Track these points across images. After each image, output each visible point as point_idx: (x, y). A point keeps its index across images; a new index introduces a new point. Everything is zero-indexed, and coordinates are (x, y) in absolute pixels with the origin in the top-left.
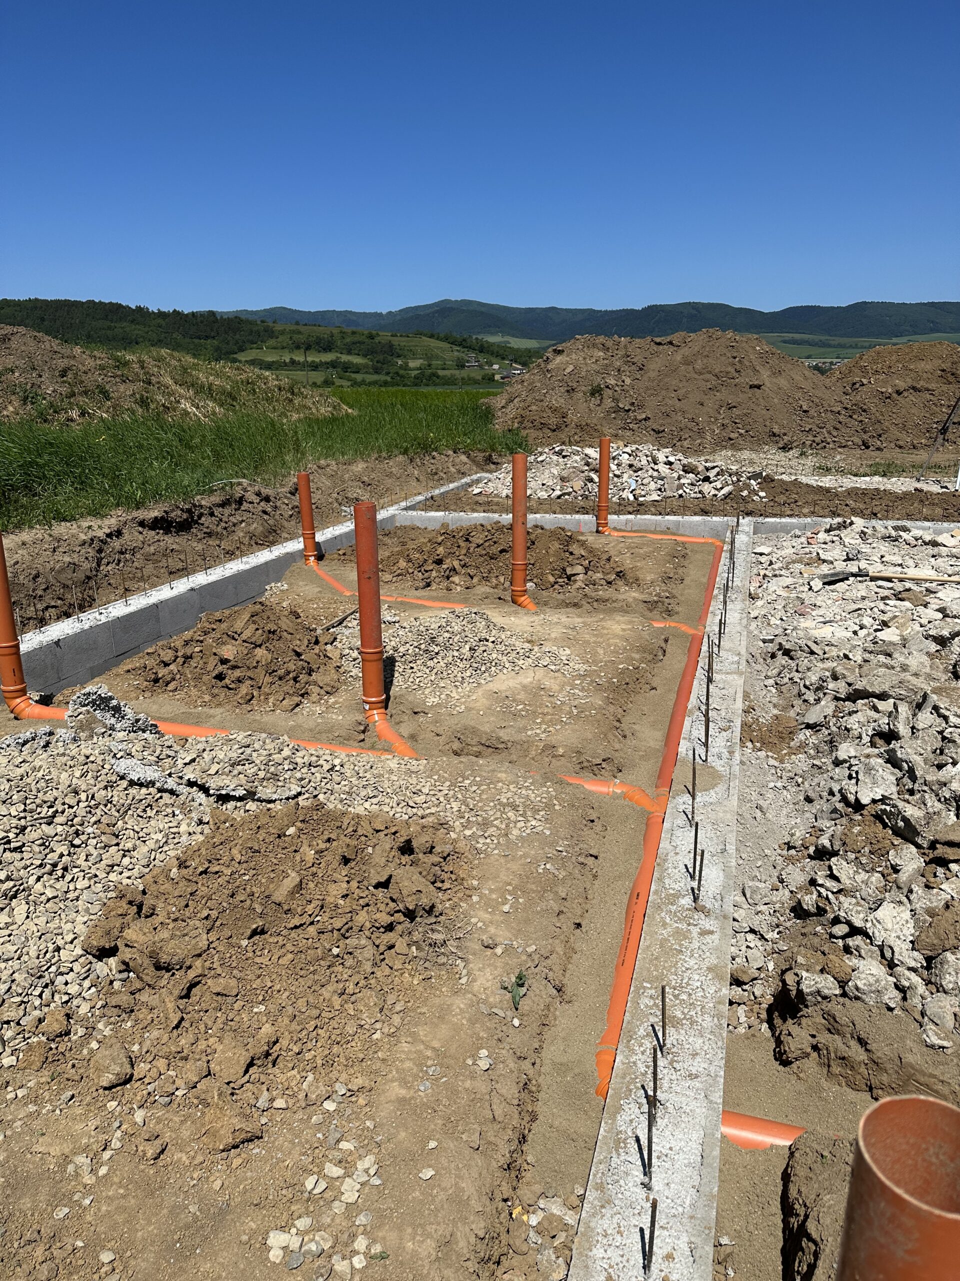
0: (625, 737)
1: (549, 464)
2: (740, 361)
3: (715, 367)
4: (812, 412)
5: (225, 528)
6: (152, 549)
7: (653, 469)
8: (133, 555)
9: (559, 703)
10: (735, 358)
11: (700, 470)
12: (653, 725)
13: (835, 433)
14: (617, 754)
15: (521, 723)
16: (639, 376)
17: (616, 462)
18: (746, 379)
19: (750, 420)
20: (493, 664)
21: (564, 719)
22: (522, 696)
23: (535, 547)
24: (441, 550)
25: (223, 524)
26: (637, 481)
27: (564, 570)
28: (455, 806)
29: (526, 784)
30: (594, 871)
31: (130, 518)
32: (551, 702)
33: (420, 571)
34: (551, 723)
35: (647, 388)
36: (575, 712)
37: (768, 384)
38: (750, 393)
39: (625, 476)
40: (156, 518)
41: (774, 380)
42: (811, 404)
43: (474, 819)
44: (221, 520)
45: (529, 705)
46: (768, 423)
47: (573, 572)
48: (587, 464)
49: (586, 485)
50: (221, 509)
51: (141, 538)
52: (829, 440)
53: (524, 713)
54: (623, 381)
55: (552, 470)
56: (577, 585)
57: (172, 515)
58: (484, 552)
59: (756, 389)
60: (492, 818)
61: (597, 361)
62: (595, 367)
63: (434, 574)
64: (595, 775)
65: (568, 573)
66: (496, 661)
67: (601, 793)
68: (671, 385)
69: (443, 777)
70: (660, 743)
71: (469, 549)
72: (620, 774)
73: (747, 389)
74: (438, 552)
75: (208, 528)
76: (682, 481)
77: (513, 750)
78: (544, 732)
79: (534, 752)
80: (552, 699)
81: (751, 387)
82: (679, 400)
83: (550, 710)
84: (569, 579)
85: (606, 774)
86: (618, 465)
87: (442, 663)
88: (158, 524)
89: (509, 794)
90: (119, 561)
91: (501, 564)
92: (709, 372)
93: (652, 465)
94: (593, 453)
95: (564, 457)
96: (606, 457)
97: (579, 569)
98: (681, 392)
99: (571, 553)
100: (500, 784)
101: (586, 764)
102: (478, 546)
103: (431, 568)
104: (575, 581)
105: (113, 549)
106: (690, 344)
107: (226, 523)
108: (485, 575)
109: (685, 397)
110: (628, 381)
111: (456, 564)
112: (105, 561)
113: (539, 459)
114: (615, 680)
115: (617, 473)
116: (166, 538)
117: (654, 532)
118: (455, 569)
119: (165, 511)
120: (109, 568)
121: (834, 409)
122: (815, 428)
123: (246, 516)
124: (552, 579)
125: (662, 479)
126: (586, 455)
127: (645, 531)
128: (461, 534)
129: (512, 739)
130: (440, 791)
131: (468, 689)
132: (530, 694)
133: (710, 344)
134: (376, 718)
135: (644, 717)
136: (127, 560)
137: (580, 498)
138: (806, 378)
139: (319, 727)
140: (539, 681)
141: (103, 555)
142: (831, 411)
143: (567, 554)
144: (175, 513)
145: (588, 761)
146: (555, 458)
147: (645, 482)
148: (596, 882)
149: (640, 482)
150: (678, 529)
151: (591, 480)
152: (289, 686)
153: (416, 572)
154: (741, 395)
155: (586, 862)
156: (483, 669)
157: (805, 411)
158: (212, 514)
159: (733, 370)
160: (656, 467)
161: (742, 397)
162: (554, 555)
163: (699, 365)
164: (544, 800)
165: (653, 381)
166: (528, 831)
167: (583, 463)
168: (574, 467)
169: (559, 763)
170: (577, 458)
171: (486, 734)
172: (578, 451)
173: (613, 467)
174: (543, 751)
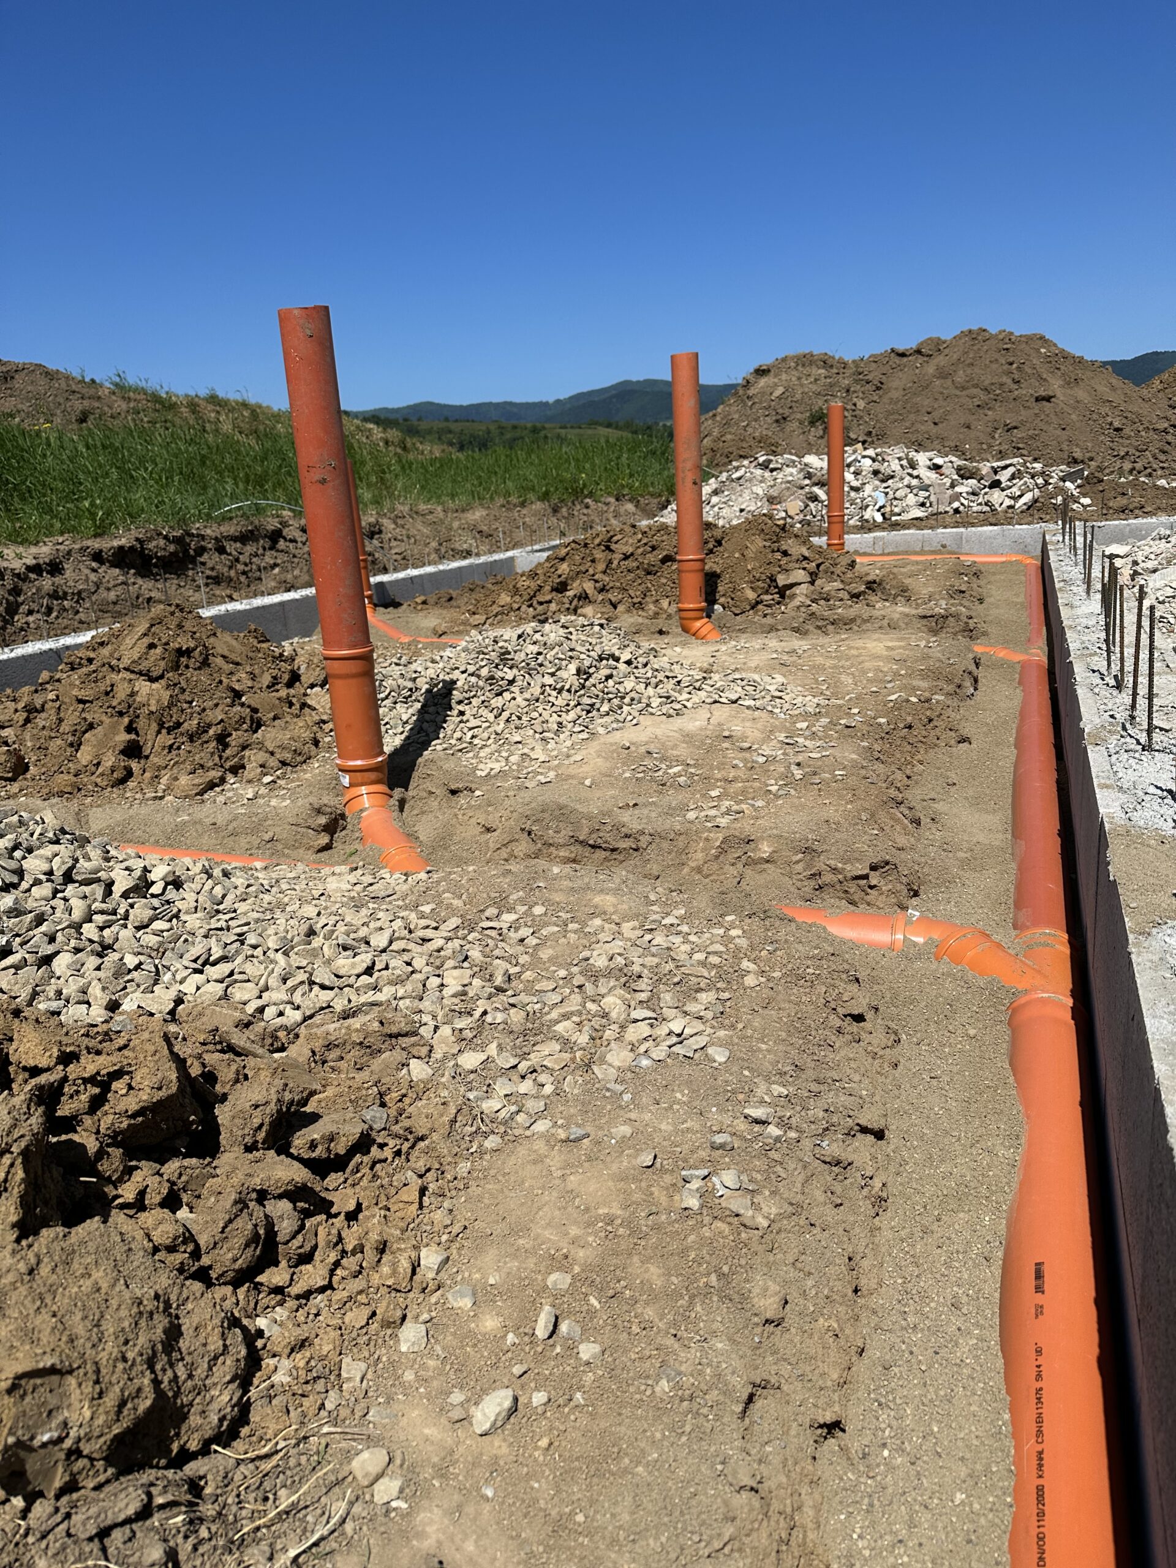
0: (917, 822)
1: (750, 480)
2: (1018, 368)
3: (983, 378)
4: (1127, 431)
5: (244, 573)
6: (112, 595)
7: (910, 475)
8: (77, 602)
9: (762, 760)
10: (1011, 364)
11: (984, 473)
12: (976, 803)
13: (1162, 457)
14: (903, 855)
15: (673, 798)
16: (876, 398)
17: (852, 469)
18: (1027, 390)
19: (1039, 444)
20: (627, 700)
21: (774, 788)
22: (682, 751)
23: (721, 549)
24: (564, 568)
25: (240, 567)
26: (886, 494)
27: (773, 579)
28: (454, 979)
29: (668, 921)
30: (877, 1183)
31: (77, 546)
32: (745, 761)
33: (530, 606)
34: (744, 795)
35: (890, 413)
36: (798, 773)
37: (1058, 394)
38: (1036, 407)
39: (868, 489)
40: (121, 548)
41: (1069, 391)
42: (1125, 421)
43: (500, 1017)
44: (237, 560)
45: (695, 766)
46: (1065, 447)
47: (789, 581)
48: (809, 476)
49: (807, 506)
50: (238, 545)
51: (93, 577)
52: (1155, 466)
53: (682, 780)
54: (855, 405)
55: (754, 489)
56: (796, 602)
57: (151, 545)
58: (635, 564)
59: (1045, 403)
60: (554, 1015)
61: (816, 380)
62: (814, 388)
63: (553, 606)
64: (852, 903)
65: (781, 583)
66: (633, 694)
67: (875, 946)
68: (923, 406)
69: (449, 906)
70: (1000, 836)
71: (610, 562)
72: (914, 901)
73: (1032, 403)
74: (559, 572)
75: (212, 569)
76: (958, 489)
77: (651, 853)
78: (728, 812)
79: (700, 855)
80: (747, 755)
81: (1037, 399)
82: (935, 424)
83: (742, 773)
84: (783, 596)
85: (881, 901)
86: (857, 473)
87: (519, 700)
88: (123, 558)
89: (617, 946)
90: (49, 611)
91: (664, 581)
92: (976, 386)
93: (910, 471)
94: (817, 462)
95: (772, 470)
96: (837, 466)
97: (800, 575)
98: (936, 415)
99: (785, 553)
100: (598, 922)
101: (828, 878)
102: (626, 557)
103: (548, 598)
104: (794, 596)
105: (39, 589)
106: (946, 351)
107: (246, 565)
108: (636, 600)
109: (944, 419)
110: (861, 404)
111: (589, 587)
112: (24, 608)
113: (734, 476)
114: (882, 720)
115: (855, 484)
116: (140, 581)
117: (922, 552)
118: (586, 597)
119: (137, 539)
120: (31, 619)
121: (1157, 426)
122: (1132, 451)
123: (281, 558)
124: (751, 595)
125: (926, 488)
126: (806, 465)
127: (906, 553)
128: (597, 541)
129: (649, 829)
130: (425, 940)
131: (568, 743)
132: (699, 748)
133: (975, 348)
134: (366, 801)
135: (953, 789)
136: (65, 610)
137: (798, 525)
138: (1113, 388)
139: (234, 824)
140: (720, 724)
141: (21, 599)
142: (1154, 430)
143: (778, 555)
144: (154, 543)
145: (834, 870)
146: (758, 472)
147: (898, 494)
148: (883, 1221)
149: (891, 496)
150: (960, 546)
151: (815, 498)
152: (205, 753)
153: (524, 608)
154: (1023, 412)
155: (846, 1156)
156: (605, 708)
157: (1117, 430)
158: (221, 550)
159: (1009, 381)
160: (915, 473)
161: (1024, 414)
162: (755, 559)
163: (960, 377)
164: (714, 960)
165: (896, 403)
166: (659, 1053)
167: (801, 476)
168: (789, 482)
169: (761, 879)
170: (794, 471)
171: (590, 818)
172: (794, 462)
173: (849, 476)
174: (722, 851)
